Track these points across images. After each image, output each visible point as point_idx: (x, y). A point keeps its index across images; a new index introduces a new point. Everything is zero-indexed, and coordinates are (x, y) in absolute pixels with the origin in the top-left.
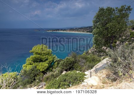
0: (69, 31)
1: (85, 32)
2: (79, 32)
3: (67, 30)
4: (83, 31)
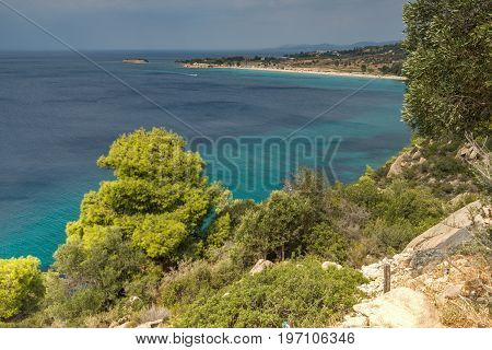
0: (294, 66)
1: (371, 70)
2: (341, 71)
3: (284, 60)
4: (364, 67)
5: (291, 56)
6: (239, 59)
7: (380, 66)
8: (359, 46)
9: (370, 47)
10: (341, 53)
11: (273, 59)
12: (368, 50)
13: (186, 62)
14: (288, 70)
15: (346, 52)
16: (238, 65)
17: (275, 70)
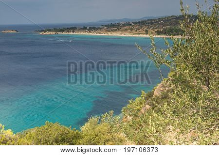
2: (134, 34)
3: (101, 29)
4: (146, 31)
5: (105, 26)
6: (74, 28)
7: (156, 30)
8: (145, 19)
9: (151, 20)
10: (134, 23)
11: (94, 28)
12: (150, 22)
13: (42, 31)
14: (103, 34)
15: (137, 23)
16: (73, 32)
17: (95, 34)
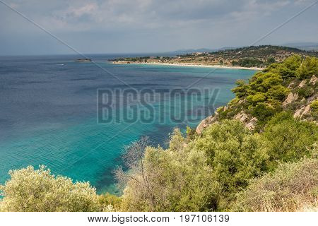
0: (180, 61)
1: (226, 64)
2: (208, 64)
3: (174, 58)
4: (221, 62)
7: (232, 61)
8: (222, 50)
10: (210, 53)
12: (227, 52)
13: (114, 60)
14: (175, 64)
15: (213, 53)
16: (146, 61)
